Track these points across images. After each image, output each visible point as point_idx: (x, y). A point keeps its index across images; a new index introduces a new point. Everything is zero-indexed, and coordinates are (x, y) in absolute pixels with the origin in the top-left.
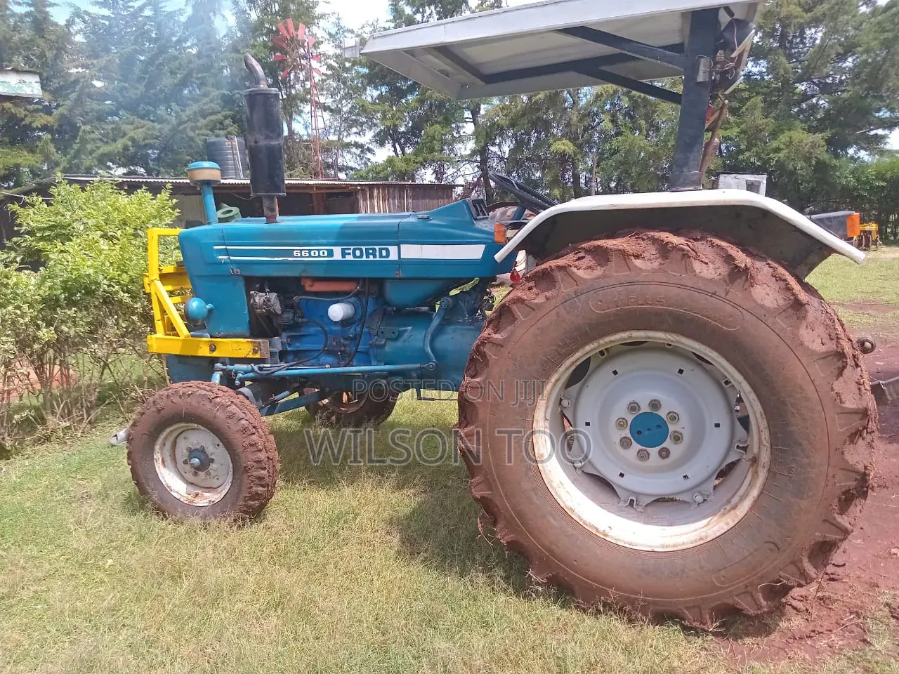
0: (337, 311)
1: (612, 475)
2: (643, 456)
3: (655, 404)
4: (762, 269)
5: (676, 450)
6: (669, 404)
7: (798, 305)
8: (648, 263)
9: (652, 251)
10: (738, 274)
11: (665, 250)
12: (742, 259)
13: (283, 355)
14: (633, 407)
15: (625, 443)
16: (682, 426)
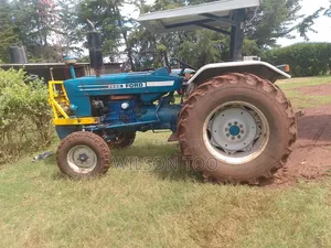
0: (125, 105)
1: (223, 146)
2: (233, 138)
3: (236, 123)
4: (265, 82)
5: (242, 135)
6: (240, 122)
7: (275, 91)
8: (234, 82)
9: (234, 78)
10: (259, 83)
11: (239, 78)
12: (260, 79)
13: (104, 122)
14: (230, 124)
15: (228, 135)
16: (244, 128)
